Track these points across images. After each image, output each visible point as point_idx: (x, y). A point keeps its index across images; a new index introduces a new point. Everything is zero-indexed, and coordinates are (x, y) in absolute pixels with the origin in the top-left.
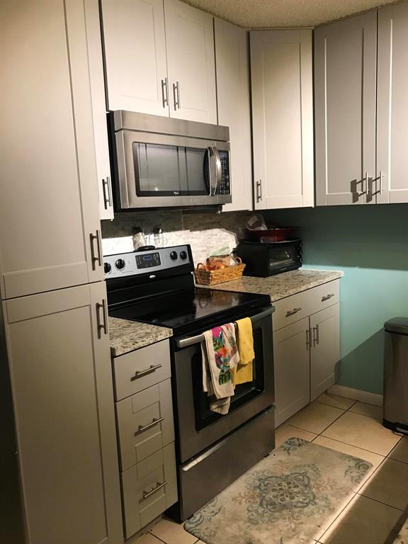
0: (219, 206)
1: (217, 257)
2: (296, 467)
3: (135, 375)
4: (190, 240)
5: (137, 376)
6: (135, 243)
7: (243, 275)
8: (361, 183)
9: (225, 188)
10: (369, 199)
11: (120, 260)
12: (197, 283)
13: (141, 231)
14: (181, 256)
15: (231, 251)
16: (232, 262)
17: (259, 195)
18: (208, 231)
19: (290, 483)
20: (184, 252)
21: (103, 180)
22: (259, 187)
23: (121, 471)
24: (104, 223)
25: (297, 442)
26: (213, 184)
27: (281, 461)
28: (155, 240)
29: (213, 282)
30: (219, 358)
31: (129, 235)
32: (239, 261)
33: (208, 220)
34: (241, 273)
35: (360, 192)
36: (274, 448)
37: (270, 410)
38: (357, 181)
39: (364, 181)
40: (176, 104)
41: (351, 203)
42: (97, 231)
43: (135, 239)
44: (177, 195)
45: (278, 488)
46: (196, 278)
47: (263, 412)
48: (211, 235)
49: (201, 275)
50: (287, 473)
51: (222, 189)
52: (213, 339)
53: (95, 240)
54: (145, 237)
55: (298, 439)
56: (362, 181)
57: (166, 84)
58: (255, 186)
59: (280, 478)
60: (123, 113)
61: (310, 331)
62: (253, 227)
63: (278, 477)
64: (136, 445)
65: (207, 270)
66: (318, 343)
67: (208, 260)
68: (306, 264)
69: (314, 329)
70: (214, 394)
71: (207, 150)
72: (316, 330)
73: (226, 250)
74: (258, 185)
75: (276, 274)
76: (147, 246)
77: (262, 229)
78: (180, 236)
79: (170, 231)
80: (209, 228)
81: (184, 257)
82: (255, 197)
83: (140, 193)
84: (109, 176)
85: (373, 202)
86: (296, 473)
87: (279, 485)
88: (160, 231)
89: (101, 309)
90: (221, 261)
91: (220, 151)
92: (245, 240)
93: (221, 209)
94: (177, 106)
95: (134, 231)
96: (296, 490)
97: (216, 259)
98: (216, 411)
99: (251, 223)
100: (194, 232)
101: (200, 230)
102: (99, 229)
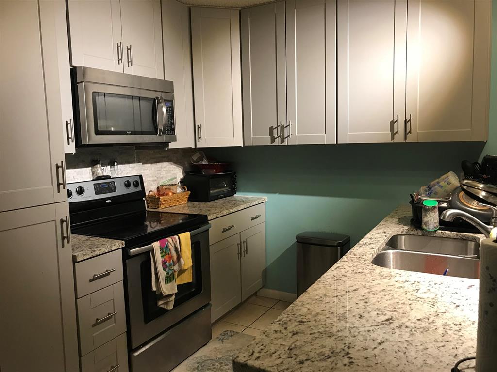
0: (167, 144)
1: (166, 185)
2: (228, 351)
3: (93, 278)
4: (142, 171)
5: (95, 278)
6: (93, 173)
7: (188, 200)
8: (276, 129)
9: (170, 129)
10: (282, 141)
11: (80, 188)
12: (148, 207)
13: (99, 163)
14: (134, 184)
15: (179, 181)
16: (179, 190)
17: (200, 136)
18: (158, 164)
19: (222, 363)
20: (137, 181)
21: (67, 121)
22: (200, 129)
23: (80, 356)
24: (67, 155)
25: (229, 334)
26: (160, 126)
27: (216, 348)
28: (111, 171)
29: (162, 207)
30: (165, 263)
31: (88, 166)
32: (185, 189)
33: (159, 155)
34: (187, 199)
35: (276, 136)
36: (211, 338)
37: (208, 307)
38: (274, 128)
39: (279, 128)
40: (129, 62)
41: (270, 144)
42: (62, 162)
43: (93, 170)
44: (130, 134)
45: (212, 367)
46: (147, 204)
47: (201, 309)
48: (161, 167)
49: (151, 201)
50: (220, 356)
51: (168, 130)
52: (160, 249)
53: (60, 169)
54: (103, 168)
55: (231, 331)
56: (277, 128)
57: (120, 46)
58: (196, 129)
59: (215, 360)
60: (85, 69)
61: (240, 244)
62: (196, 161)
63: (212, 360)
64: (94, 335)
65: (157, 196)
66: (247, 253)
67: (158, 188)
68: (240, 191)
69: (244, 242)
70: (161, 293)
71: (154, 99)
72: (245, 243)
73: (174, 180)
74: (199, 128)
75: (215, 200)
76: (103, 176)
77: (204, 163)
78: (133, 168)
79: (124, 164)
80: (159, 162)
81: (136, 185)
82: (197, 137)
83: (98, 133)
84: (72, 118)
85: (285, 144)
86: (227, 356)
87: (213, 365)
88: (116, 163)
89: (65, 223)
90: (169, 189)
91: (165, 100)
92: (190, 172)
93: (168, 146)
94: (130, 63)
95: (93, 163)
96: (226, 367)
97: (164, 187)
98: (162, 306)
99: (195, 158)
100: (145, 165)
101: (152, 163)
102: (64, 160)
